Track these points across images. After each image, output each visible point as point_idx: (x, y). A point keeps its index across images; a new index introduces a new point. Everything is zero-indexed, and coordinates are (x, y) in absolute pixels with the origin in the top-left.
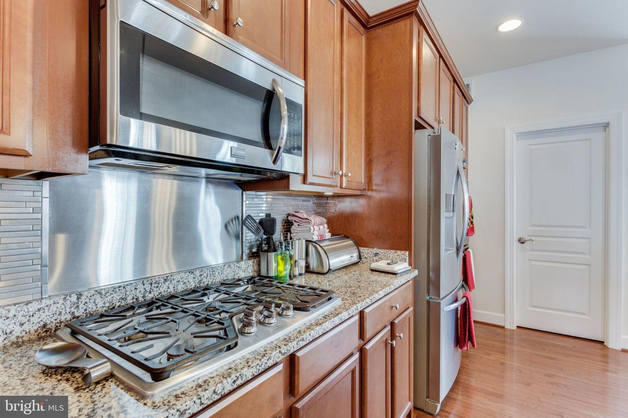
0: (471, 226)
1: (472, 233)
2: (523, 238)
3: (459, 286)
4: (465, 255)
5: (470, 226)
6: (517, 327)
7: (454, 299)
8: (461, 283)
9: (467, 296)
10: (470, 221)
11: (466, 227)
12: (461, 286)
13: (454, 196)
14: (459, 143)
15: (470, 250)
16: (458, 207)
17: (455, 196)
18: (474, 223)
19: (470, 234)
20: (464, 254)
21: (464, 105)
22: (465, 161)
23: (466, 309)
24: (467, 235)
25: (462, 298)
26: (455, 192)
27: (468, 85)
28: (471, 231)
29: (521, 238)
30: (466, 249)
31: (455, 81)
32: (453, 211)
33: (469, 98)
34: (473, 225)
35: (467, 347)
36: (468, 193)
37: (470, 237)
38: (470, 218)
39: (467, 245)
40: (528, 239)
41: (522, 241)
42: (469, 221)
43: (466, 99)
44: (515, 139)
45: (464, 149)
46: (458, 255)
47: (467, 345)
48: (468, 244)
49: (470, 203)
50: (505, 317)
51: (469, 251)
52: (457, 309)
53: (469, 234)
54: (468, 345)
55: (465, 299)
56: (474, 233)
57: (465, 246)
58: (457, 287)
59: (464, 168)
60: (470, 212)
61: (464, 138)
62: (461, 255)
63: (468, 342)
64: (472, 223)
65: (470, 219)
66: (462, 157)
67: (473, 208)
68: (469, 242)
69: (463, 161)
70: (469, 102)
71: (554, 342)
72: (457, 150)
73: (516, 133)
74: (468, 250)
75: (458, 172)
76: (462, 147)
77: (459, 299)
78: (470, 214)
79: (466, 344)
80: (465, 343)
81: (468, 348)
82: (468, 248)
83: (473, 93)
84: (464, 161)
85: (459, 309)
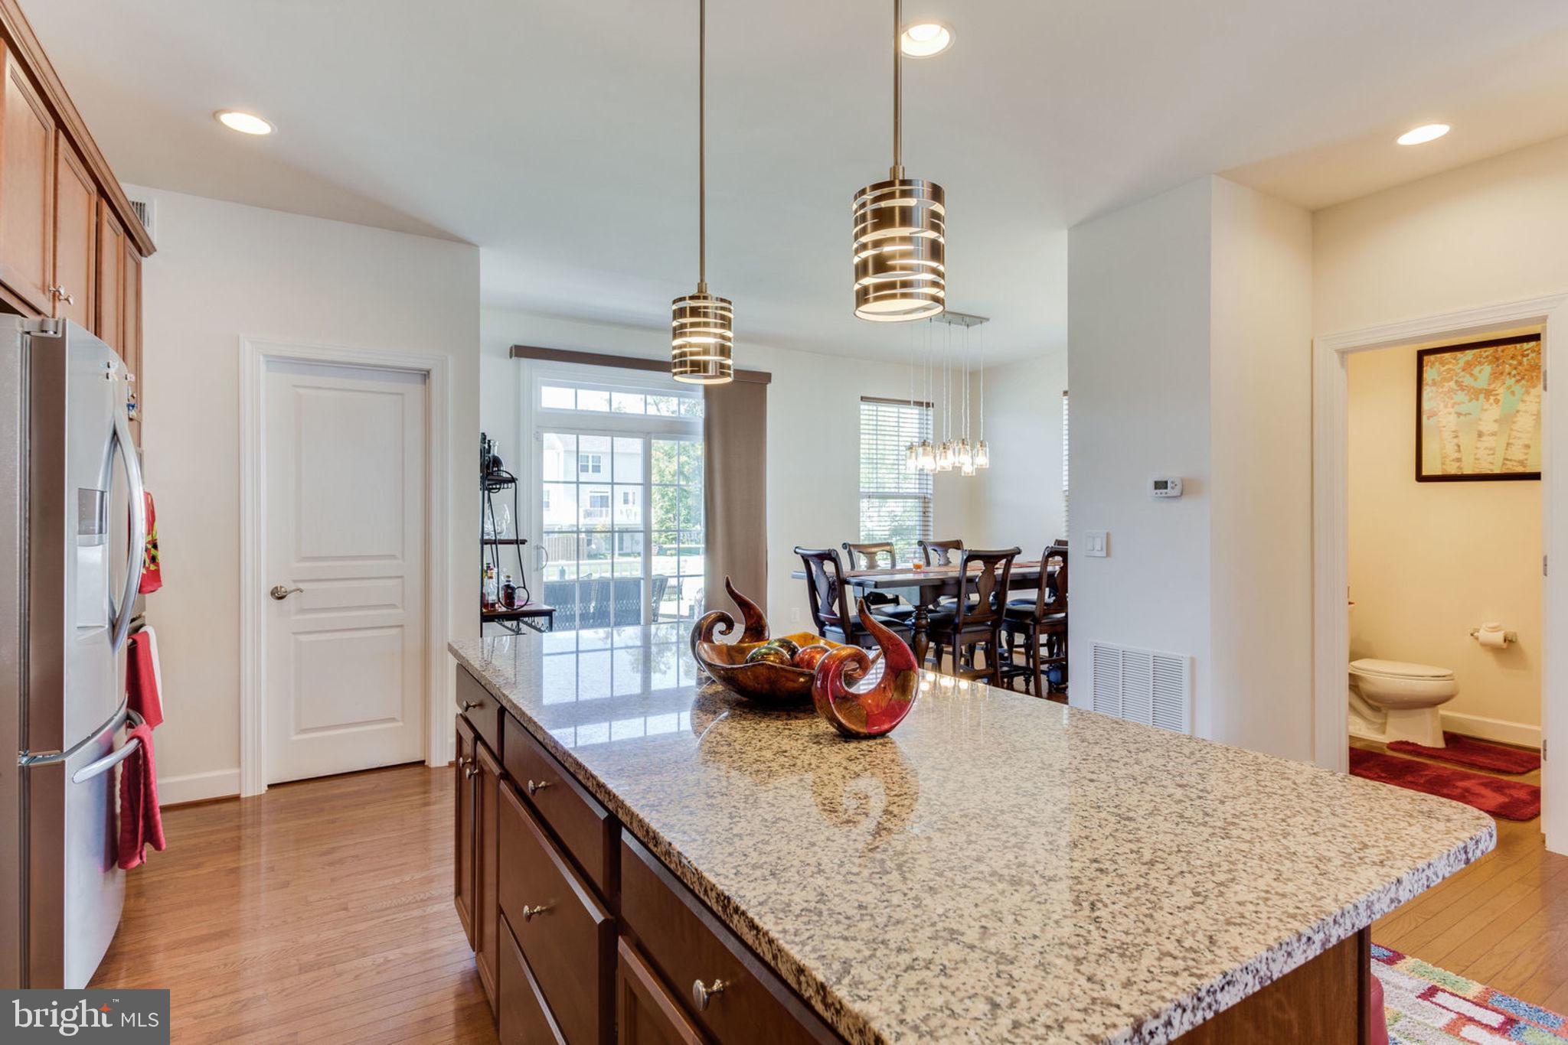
0: (153, 567)
1: (155, 584)
2: (281, 587)
3: (116, 718)
4: (135, 642)
5: (148, 569)
6: (269, 786)
7: (105, 748)
8: (124, 710)
9: (139, 735)
10: (148, 556)
11: (138, 571)
12: (124, 718)
13: (102, 493)
14: (116, 363)
15: (149, 629)
16: (114, 520)
17: (107, 495)
18: (160, 559)
19: (150, 588)
20: (130, 641)
21: (128, 256)
22: (133, 406)
23: (138, 767)
24: (140, 592)
25: (127, 742)
26: (105, 485)
27: (140, 207)
28: (152, 579)
29: (276, 588)
30: (136, 630)
31: (102, 192)
32: (101, 532)
33: (143, 242)
34: (157, 565)
35: (141, 858)
36: (143, 483)
37: (147, 596)
38: (149, 546)
39: (140, 617)
40: (293, 588)
41: (278, 595)
42: (145, 555)
43: (137, 243)
44: (263, 368)
45: (132, 377)
46: (114, 640)
47: (141, 852)
48: (144, 614)
49: (147, 510)
50: (240, 775)
51: (146, 633)
52: (111, 772)
53: (144, 589)
54: (144, 853)
55: (135, 742)
56: (160, 586)
57: (133, 620)
58: (112, 719)
59: (131, 419)
60: (149, 534)
61: (130, 348)
62: (124, 641)
63: (143, 845)
64: (153, 559)
65: (147, 550)
66: (126, 392)
67: (156, 524)
68: (144, 610)
69: (129, 406)
70: (144, 251)
71: (343, 790)
72: (110, 380)
73: (265, 356)
74: (142, 630)
75: (115, 433)
76: (125, 370)
77: (116, 746)
78: (150, 538)
79: (139, 850)
80: (136, 849)
81: (145, 859)
82: (141, 626)
83: (154, 230)
84: (131, 406)
85: (119, 770)
